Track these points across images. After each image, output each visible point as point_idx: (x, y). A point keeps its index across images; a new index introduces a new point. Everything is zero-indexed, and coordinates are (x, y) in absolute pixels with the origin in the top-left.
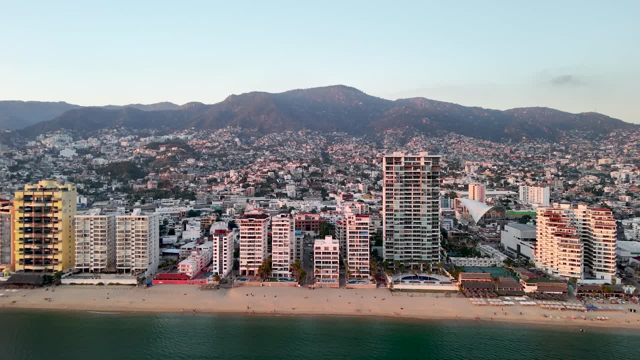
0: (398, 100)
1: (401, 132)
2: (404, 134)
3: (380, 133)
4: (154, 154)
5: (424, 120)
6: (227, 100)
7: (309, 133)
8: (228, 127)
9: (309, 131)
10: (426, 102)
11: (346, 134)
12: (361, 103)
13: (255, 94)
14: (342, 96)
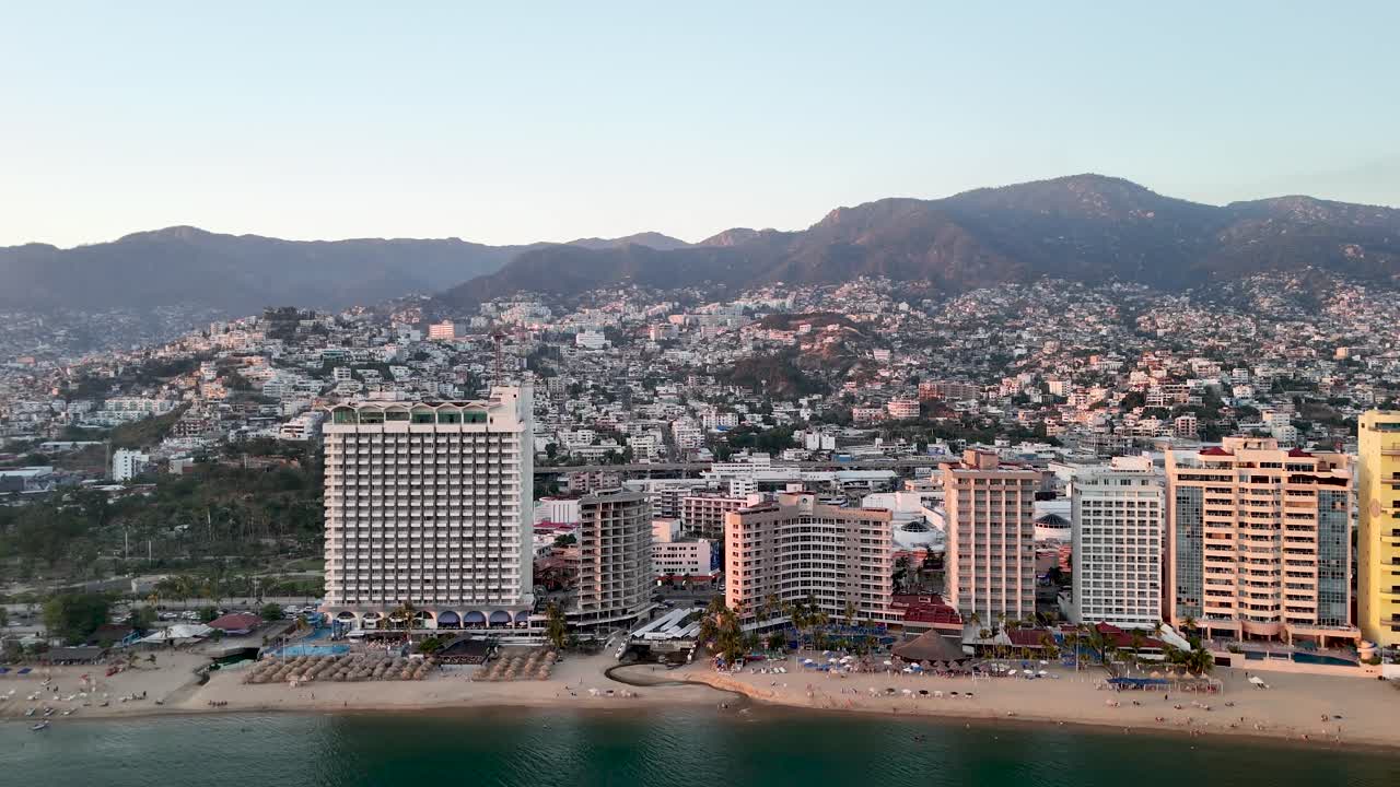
0: (1233, 206)
1: (1294, 281)
2: (1303, 285)
3: (1231, 284)
4: (791, 341)
5: (1350, 251)
6: (830, 218)
7: (1064, 288)
8: (861, 278)
9: (1061, 281)
10: (1318, 208)
11: (1146, 287)
12: (1150, 215)
13: (892, 204)
14: (1098, 199)
